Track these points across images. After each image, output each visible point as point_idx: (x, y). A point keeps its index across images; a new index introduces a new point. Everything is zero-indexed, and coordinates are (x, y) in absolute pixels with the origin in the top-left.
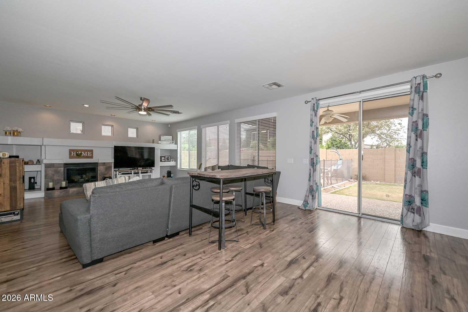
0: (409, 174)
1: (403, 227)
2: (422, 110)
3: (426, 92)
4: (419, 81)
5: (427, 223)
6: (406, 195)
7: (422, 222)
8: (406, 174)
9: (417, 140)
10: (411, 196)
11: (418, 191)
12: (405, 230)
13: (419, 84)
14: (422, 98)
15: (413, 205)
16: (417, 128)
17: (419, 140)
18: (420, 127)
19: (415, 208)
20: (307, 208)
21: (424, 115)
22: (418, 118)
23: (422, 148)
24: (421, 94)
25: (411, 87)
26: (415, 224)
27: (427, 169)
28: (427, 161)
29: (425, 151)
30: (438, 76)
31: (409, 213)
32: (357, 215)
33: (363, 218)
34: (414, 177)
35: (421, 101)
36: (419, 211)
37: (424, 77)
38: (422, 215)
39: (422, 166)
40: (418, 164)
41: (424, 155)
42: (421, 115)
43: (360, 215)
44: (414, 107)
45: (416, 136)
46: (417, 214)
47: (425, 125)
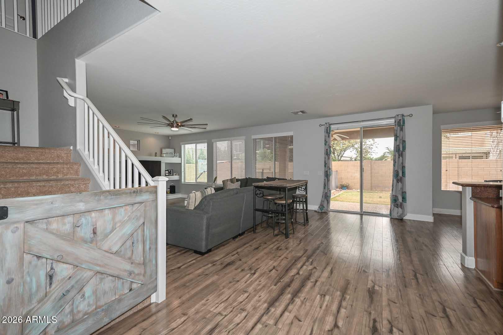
0: (395, 181)
1: (391, 218)
2: (402, 138)
3: (404, 126)
4: (400, 118)
5: (406, 214)
6: (393, 195)
7: (403, 214)
8: (393, 181)
9: (399, 158)
10: (396, 196)
11: (400, 192)
12: (393, 220)
13: (400, 120)
14: (402, 129)
15: (398, 202)
16: (399, 149)
17: (401, 158)
18: (401, 149)
19: (399, 204)
20: (323, 211)
21: (403, 141)
22: (400, 142)
23: (402, 163)
24: (401, 126)
25: (395, 122)
26: (399, 214)
27: (405, 177)
28: (405, 172)
29: (404, 165)
30: (411, 115)
31: (395, 208)
32: (360, 213)
33: (364, 215)
34: (397, 183)
35: (401, 131)
36: (401, 206)
37: (403, 115)
38: (403, 209)
39: (402, 175)
40: (401, 175)
41: (403, 167)
42: (401, 141)
43: (362, 213)
44: (398, 135)
45: (399, 155)
46: (400, 207)
47: (404, 148)
